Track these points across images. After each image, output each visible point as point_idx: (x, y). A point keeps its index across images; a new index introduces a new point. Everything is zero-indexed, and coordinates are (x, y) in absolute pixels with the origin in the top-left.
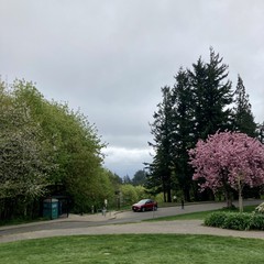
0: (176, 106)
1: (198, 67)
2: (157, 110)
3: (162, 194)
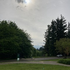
0: (51, 30)
1: (58, 20)
3: (47, 54)
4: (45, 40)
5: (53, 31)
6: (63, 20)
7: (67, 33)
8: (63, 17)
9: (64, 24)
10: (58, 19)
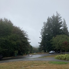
2: (42, 29)
3: (43, 50)
4: (41, 37)
5: (49, 28)
6: (59, 17)
7: (62, 30)
8: (59, 14)
9: (59, 20)
10: (54, 16)
